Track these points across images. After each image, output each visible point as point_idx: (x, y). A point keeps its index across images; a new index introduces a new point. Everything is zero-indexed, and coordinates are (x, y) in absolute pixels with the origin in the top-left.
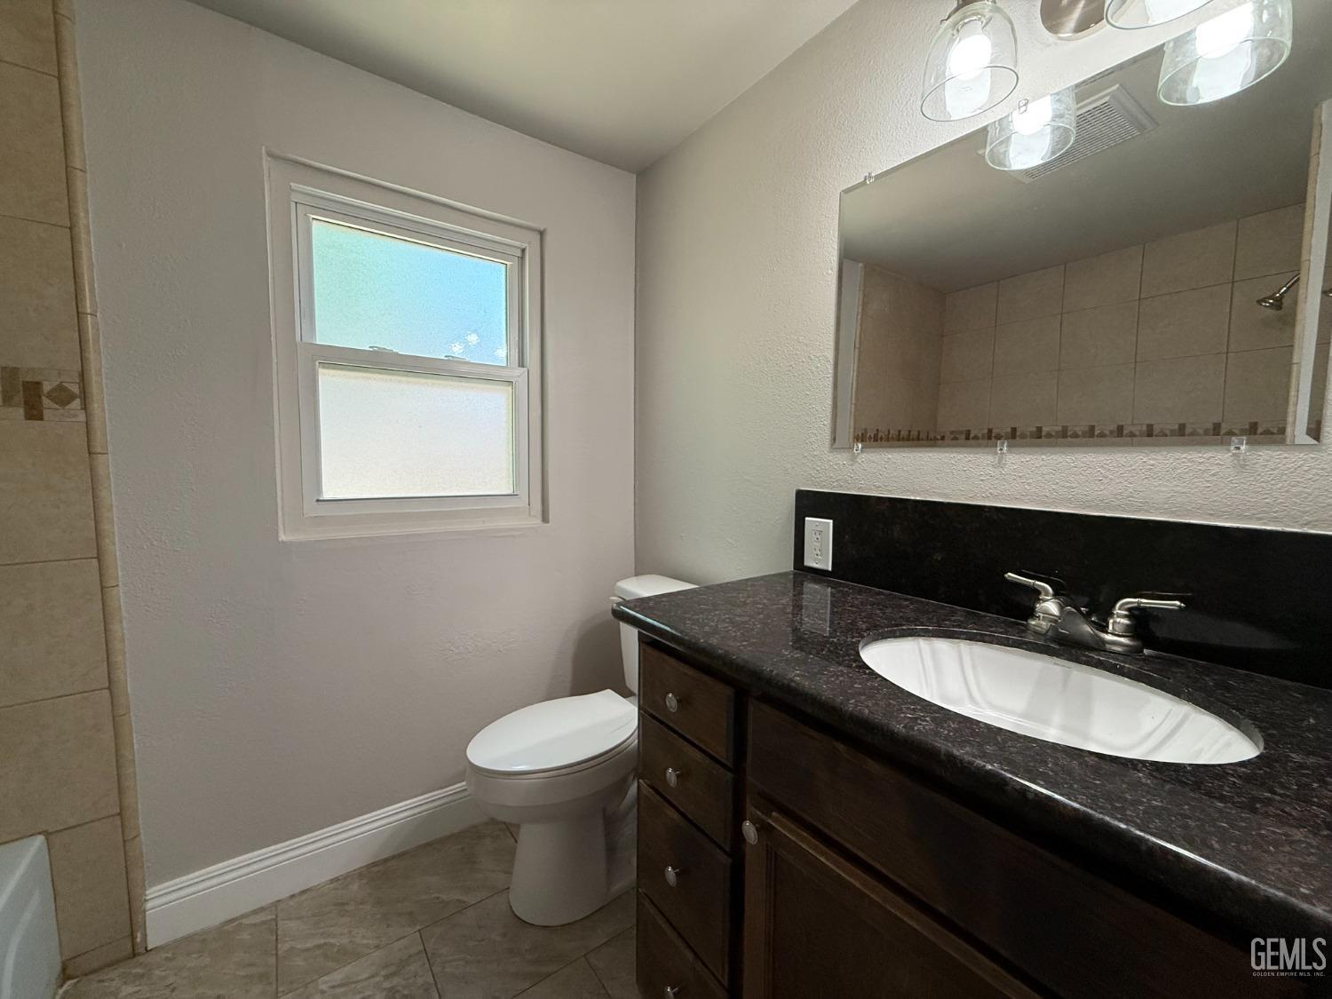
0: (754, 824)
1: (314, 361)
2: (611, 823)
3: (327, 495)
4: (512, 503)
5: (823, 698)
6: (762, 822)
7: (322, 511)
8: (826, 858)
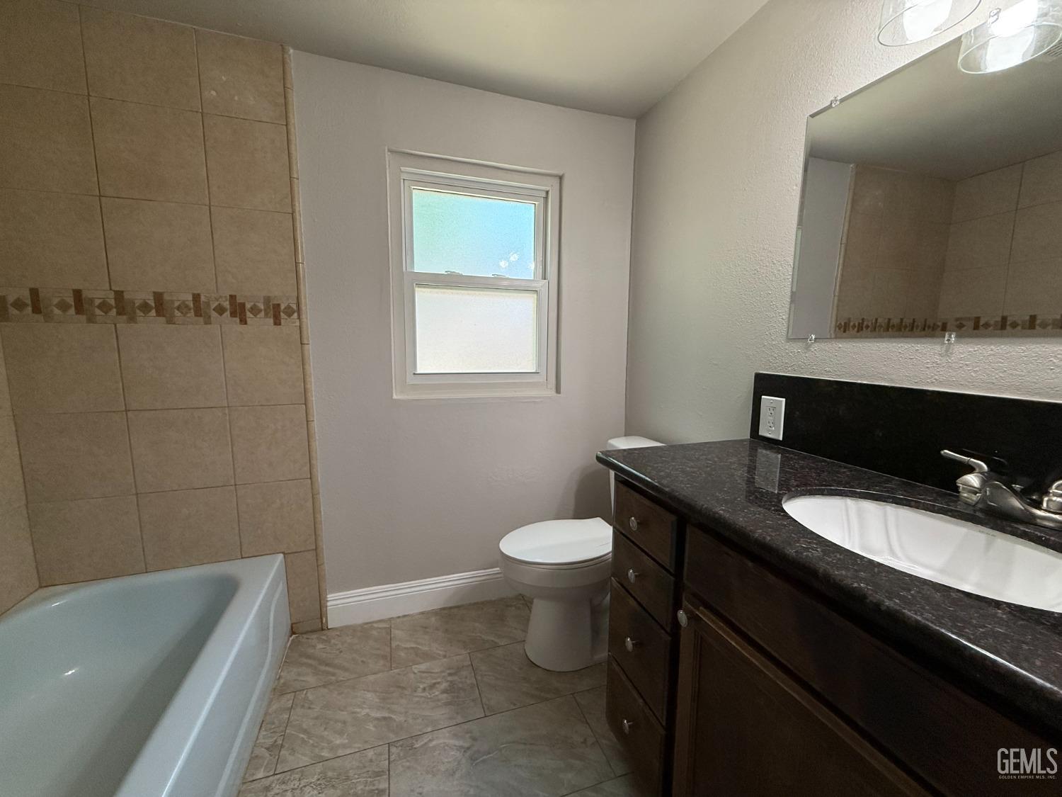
0: (686, 614)
1: (412, 284)
2: (595, 612)
3: (419, 371)
4: (536, 379)
5: (737, 526)
6: (692, 612)
7: (417, 381)
8: (736, 643)
